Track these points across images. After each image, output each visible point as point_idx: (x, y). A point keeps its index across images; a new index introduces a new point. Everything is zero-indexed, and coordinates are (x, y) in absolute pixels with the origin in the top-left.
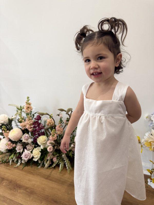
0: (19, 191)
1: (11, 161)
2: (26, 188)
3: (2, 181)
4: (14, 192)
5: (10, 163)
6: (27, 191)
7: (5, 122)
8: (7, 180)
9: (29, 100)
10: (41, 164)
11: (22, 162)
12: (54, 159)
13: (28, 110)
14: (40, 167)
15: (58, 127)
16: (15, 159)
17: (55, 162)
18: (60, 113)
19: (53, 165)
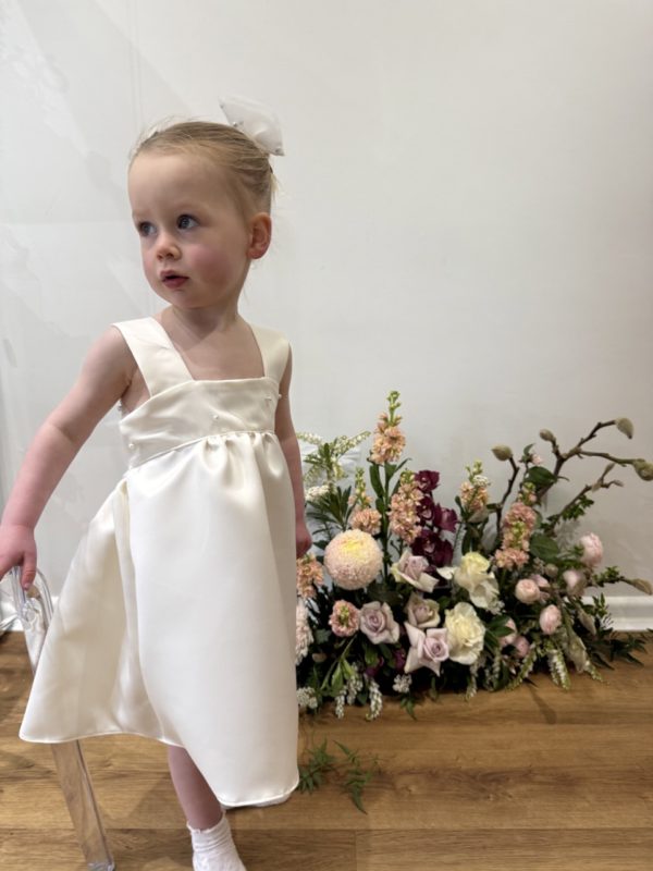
0: (511, 792)
1: (340, 700)
2: (526, 775)
3: (393, 784)
4: (500, 804)
5: (340, 710)
6: (541, 783)
8: (408, 772)
10: (474, 680)
11: (397, 687)
12: (522, 646)
13: (395, 451)
14: (474, 691)
15: (523, 509)
16: (355, 685)
17: (527, 656)
18: (530, 452)
19: (526, 669)
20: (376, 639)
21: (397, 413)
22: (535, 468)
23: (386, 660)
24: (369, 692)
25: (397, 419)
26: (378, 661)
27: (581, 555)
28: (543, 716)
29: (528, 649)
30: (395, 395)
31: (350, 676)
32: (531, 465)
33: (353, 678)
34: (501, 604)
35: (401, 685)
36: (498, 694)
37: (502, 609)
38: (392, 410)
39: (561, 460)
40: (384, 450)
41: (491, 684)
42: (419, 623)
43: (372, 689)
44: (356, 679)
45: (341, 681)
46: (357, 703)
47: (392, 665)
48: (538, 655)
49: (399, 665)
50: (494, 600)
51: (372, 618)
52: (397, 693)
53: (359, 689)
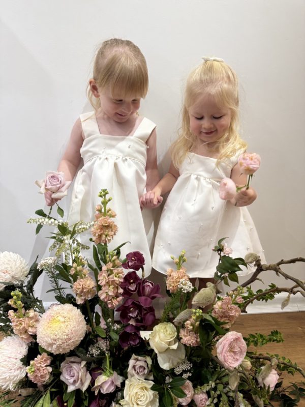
7: (16, 279)
9: (109, 200)
13: (106, 235)
18: (222, 244)
25: (110, 210)
32: (222, 254)
38: (105, 203)
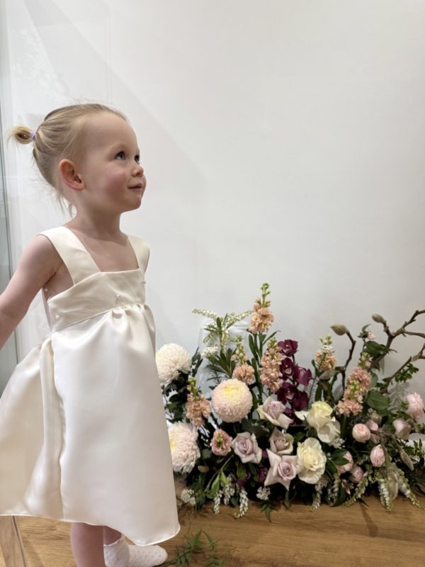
1: (217, 500)
5: (217, 508)
10: (318, 496)
11: (259, 496)
12: (357, 474)
13: (265, 325)
14: (319, 505)
15: (360, 371)
16: (229, 491)
17: (361, 482)
18: (367, 330)
19: (359, 491)
20: (245, 459)
21: (267, 299)
22: (370, 342)
23: (252, 475)
24: (239, 497)
25: (267, 303)
26: (246, 475)
27: (407, 409)
28: (368, 530)
29: (362, 477)
30: (266, 286)
31: (224, 484)
32: (367, 340)
33: (227, 486)
34: (342, 441)
35: (262, 494)
36: (336, 508)
37: (342, 445)
38: (264, 296)
39: (391, 338)
40: (257, 324)
41: (332, 500)
42: (278, 450)
43: (241, 495)
44: (230, 487)
45: (218, 487)
46: (231, 504)
47: (256, 479)
48: (369, 481)
49: (261, 480)
50: (336, 437)
51: (243, 444)
52: (259, 500)
53: (232, 494)
